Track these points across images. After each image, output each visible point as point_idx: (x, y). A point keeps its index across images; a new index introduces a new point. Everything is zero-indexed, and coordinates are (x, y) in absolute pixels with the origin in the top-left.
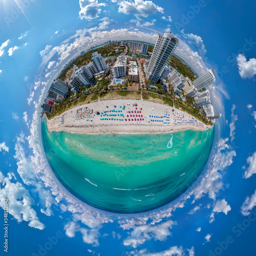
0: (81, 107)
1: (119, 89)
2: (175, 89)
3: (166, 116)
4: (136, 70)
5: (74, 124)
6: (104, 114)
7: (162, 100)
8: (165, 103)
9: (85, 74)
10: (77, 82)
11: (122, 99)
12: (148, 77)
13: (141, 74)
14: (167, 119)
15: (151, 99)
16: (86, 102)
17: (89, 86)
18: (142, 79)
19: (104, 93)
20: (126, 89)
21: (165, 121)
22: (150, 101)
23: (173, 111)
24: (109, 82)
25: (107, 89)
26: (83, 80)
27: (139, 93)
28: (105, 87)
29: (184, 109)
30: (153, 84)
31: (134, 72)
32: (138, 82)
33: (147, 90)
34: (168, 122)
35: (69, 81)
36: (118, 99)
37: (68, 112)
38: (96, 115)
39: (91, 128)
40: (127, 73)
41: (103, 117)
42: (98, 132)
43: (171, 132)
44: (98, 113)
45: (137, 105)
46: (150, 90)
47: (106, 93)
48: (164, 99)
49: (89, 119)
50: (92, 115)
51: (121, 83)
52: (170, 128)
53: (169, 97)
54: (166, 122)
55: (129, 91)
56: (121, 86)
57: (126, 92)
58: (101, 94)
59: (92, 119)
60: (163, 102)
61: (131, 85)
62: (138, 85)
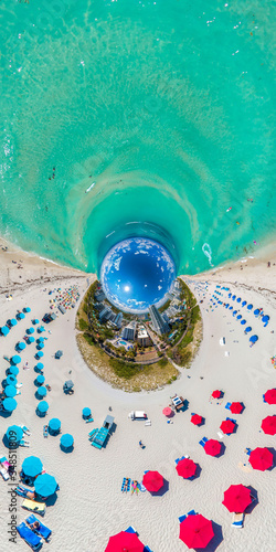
0: (79, 301)
1: (118, 356)
2: (179, 311)
3: (216, 302)
4: (145, 332)
5: (77, 280)
6: (35, 336)
7: (196, 325)
8: (200, 319)
9: (108, 313)
10: (101, 308)
11: (116, 385)
12: (159, 333)
13: (152, 334)
14: (218, 296)
15: (194, 347)
16: (81, 311)
17: (98, 318)
18: (155, 339)
19: (93, 340)
20: (133, 360)
21: (226, 293)
22: (197, 351)
23: (202, 302)
24: (111, 337)
25: (101, 341)
26: (104, 312)
27: (163, 363)
28: (103, 336)
29: (191, 295)
30: (169, 333)
31: (143, 335)
32: (152, 345)
33: (172, 346)
34: (219, 290)
35: (103, 303)
36: (102, 377)
37: (86, 290)
38: (49, 311)
39: (49, 275)
40: (136, 336)
41: (25, 323)
42: (31, 261)
43: (214, 270)
44: (48, 319)
45: (184, 405)
46: (176, 342)
47: (95, 343)
48: (193, 322)
49: (58, 294)
50: (55, 305)
51: (126, 347)
52: (217, 278)
53: (189, 316)
54: (223, 292)
55: (140, 366)
56: (124, 353)
57: (133, 367)
58: (90, 336)
59: (53, 297)
60: (199, 322)
61: (142, 353)
62: (153, 349)
